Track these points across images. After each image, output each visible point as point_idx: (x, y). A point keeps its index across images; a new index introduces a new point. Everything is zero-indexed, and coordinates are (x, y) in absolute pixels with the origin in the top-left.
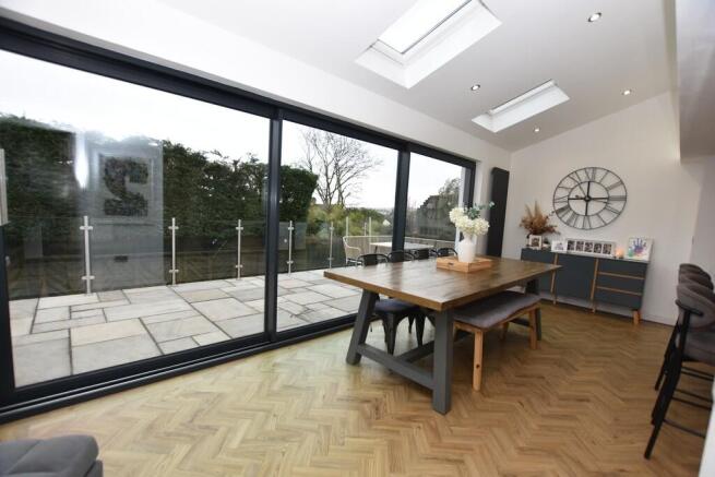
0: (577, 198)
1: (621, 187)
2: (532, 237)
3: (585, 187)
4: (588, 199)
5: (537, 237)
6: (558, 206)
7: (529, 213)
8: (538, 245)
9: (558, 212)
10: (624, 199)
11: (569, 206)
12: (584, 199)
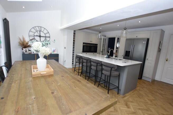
0: (37, 36)
1: (48, 34)
2: (24, 49)
3: (39, 32)
4: (40, 36)
5: (26, 49)
6: (31, 38)
7: (21, 40)
8: (27, 52)
9: (31, 40)
10: (49, 37)
11: (34, 38)
12: (39, 36)
